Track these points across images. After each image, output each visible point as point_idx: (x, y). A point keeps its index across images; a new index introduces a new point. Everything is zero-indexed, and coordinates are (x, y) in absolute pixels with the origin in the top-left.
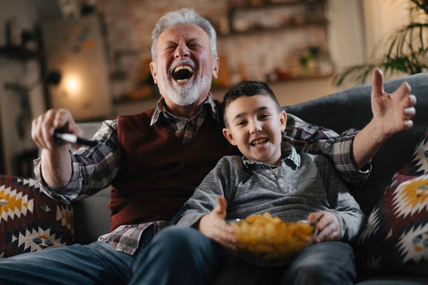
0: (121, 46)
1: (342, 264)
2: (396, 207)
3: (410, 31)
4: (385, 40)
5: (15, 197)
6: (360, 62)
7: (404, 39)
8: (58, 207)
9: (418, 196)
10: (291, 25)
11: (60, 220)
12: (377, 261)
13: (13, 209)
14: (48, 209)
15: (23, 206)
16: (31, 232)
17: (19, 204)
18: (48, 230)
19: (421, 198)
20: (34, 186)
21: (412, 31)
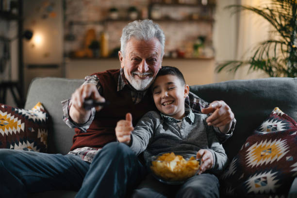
0: (74, 18)
1: (212, 189)
2: (248, 160)
3: (269, 44)
4: (252, 49)
5: (13, 120)
6: (232, 58)
7: (264, 49)
8: (39, 130)
9: (262, 156)
10: (189, 19)
11: (40, 138)
12: (232, 190)
13: (12, 128)
14: (33, 130)
15: (18, 127)
16: (22, 144)
17: (15, 125)
18: (33, 143)
19: (263, 157)
20: (25, 115)
21: (270, 45)
